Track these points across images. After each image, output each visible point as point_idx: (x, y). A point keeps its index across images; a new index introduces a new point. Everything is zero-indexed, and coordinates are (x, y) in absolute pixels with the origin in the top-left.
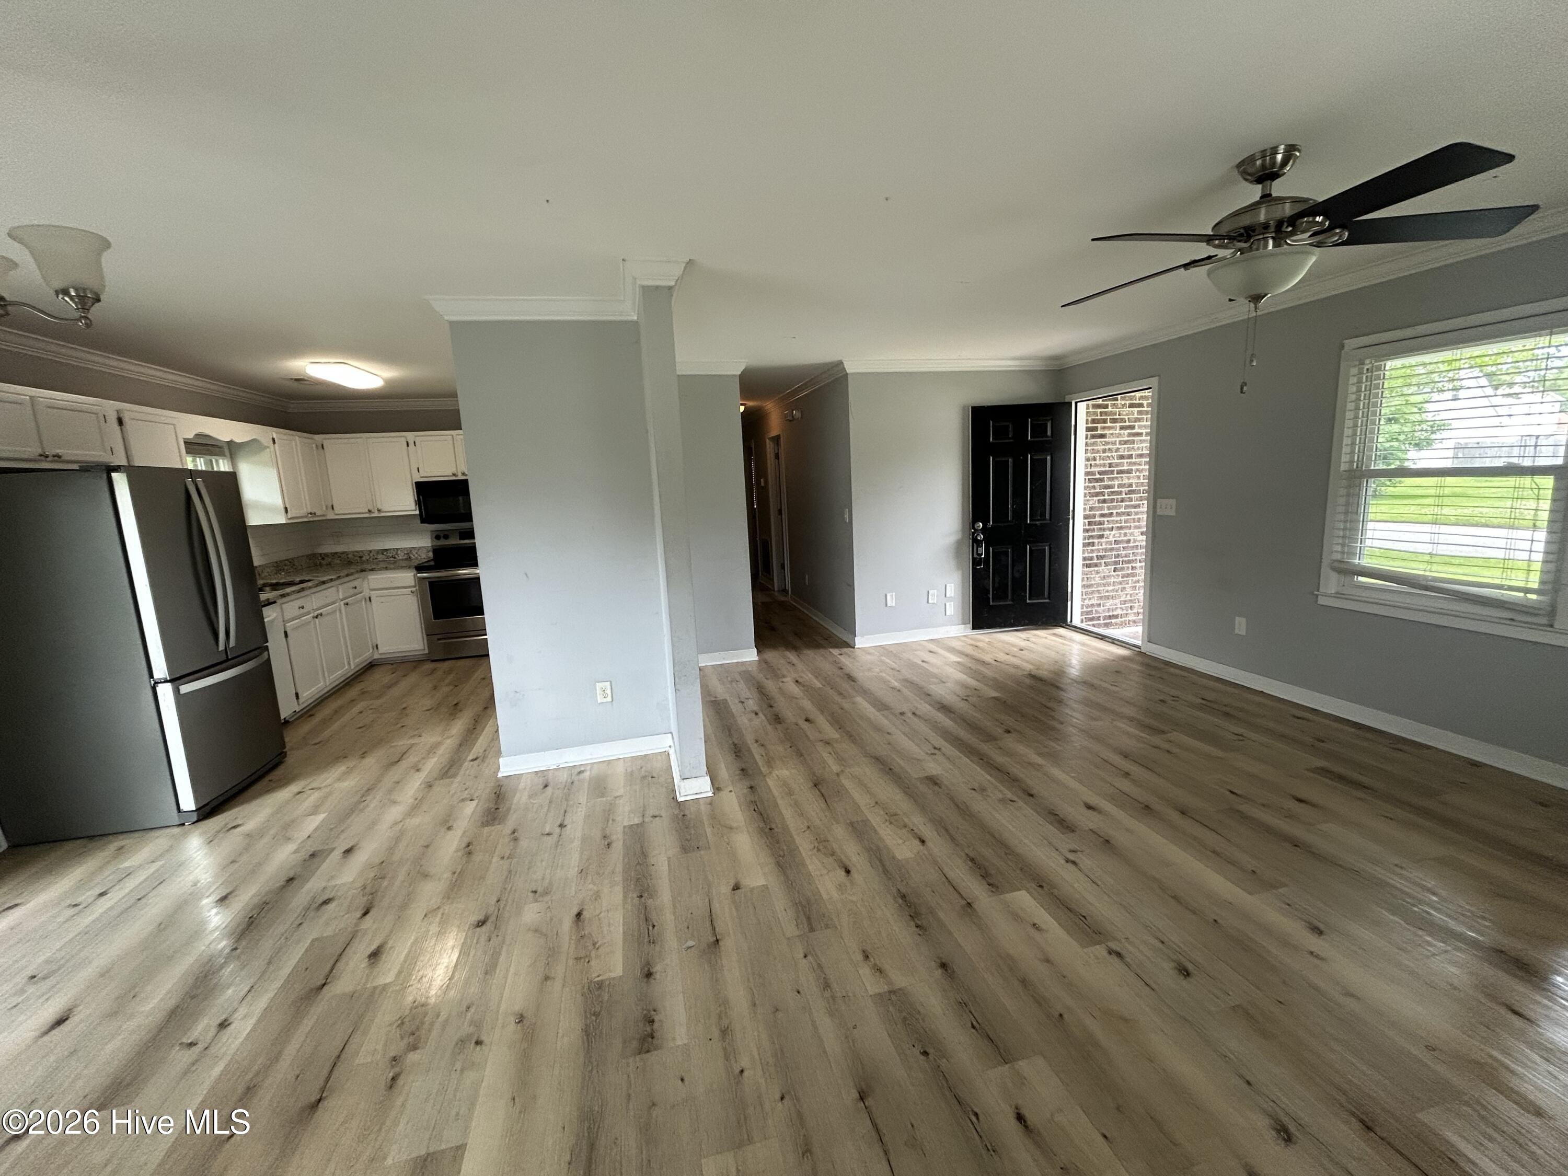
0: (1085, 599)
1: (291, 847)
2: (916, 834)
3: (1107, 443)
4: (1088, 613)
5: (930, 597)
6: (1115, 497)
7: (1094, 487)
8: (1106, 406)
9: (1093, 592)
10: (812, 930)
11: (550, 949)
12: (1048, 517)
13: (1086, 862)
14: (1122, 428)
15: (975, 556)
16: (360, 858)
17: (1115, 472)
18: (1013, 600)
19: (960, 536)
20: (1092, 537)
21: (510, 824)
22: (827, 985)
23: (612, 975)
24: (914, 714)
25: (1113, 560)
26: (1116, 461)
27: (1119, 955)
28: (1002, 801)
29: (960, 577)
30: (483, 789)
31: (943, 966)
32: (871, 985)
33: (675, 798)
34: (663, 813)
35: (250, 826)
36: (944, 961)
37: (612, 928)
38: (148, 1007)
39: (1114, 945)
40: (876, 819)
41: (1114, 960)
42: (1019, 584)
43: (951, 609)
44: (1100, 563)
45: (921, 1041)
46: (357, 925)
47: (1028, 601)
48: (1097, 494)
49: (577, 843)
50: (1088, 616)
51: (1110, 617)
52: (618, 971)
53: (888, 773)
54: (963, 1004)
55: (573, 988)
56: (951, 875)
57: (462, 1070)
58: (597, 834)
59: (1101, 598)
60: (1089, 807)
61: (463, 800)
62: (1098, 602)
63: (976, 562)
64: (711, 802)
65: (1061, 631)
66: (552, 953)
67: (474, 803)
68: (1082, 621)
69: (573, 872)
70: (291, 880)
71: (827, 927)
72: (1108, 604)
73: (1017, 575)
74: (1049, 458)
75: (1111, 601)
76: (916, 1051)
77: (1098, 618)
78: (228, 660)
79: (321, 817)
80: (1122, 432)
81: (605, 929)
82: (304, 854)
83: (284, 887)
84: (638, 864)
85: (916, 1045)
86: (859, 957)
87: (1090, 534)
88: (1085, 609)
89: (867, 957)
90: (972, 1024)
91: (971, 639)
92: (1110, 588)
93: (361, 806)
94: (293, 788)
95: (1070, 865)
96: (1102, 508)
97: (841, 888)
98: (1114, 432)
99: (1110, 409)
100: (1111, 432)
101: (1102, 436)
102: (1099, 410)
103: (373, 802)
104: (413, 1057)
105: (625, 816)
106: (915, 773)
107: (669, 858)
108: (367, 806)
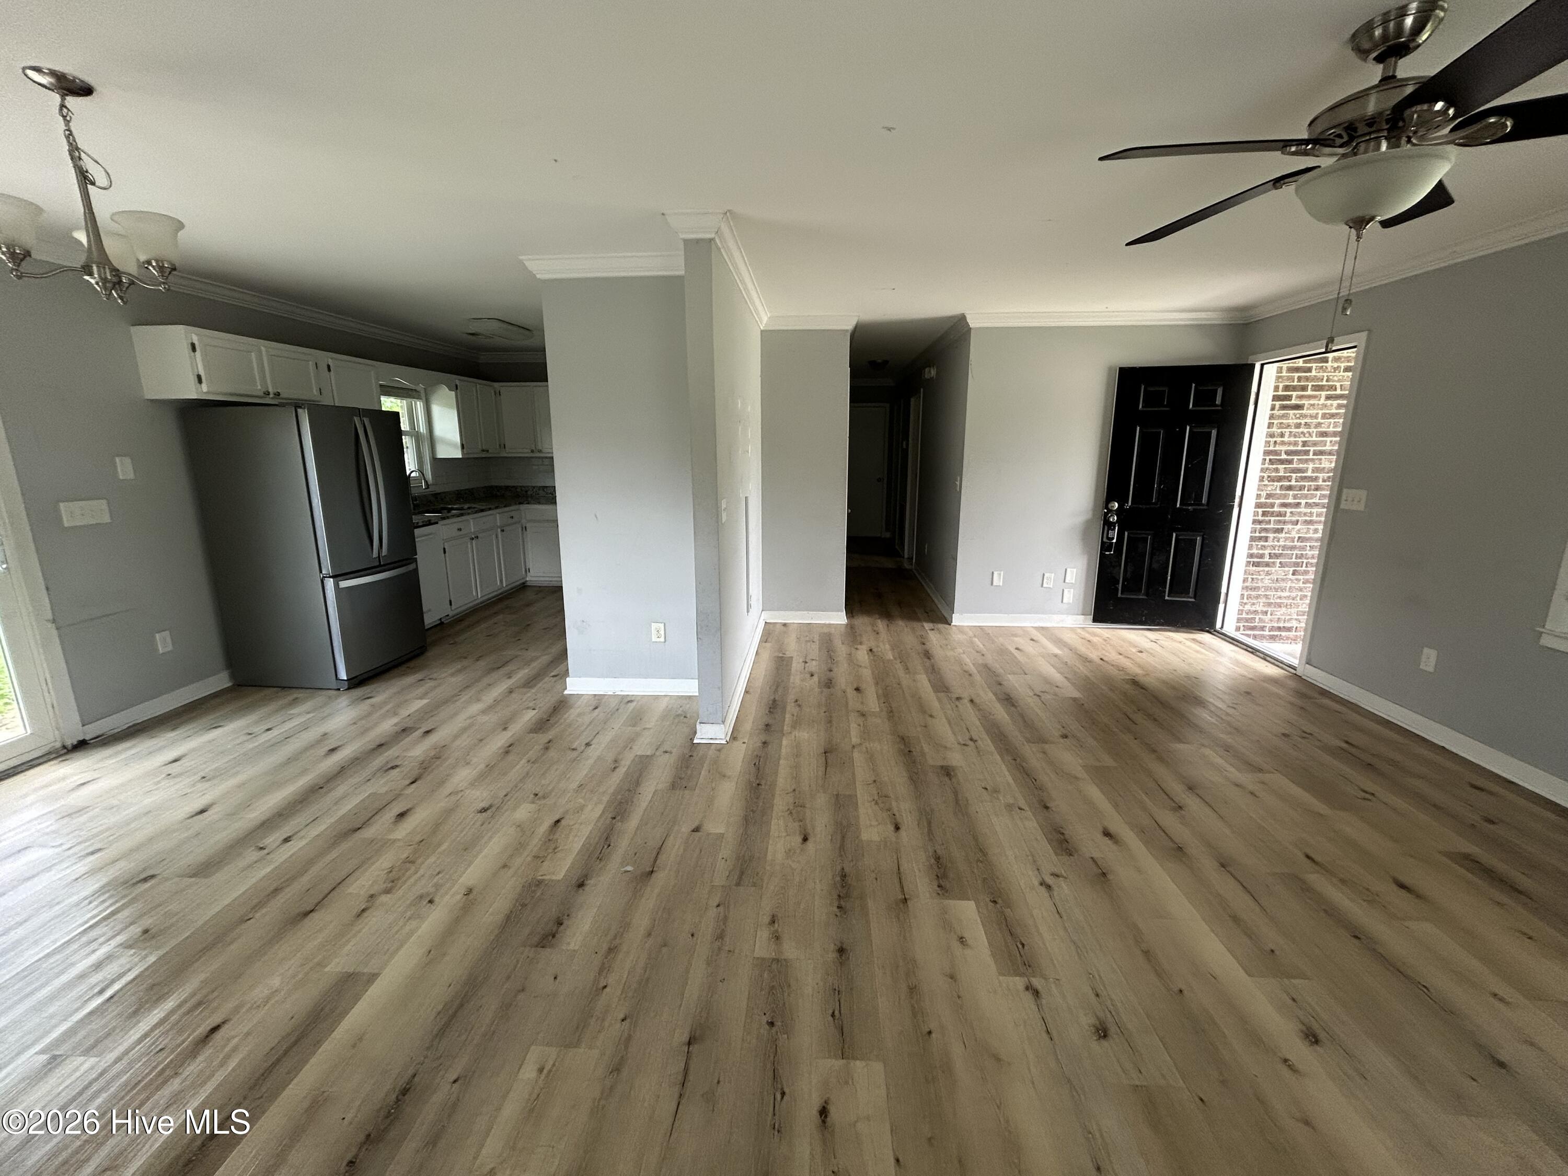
0: (1246, 604)
1: (395, 720)
2: (895, 819)
3: (1305, 416)
4: (1247, 620)
5: (1045, 580)
6: (1306, 484)
7: (1277, 470)
8: (1309, 370)
9: (1258, 597)
10: (738, 884)
11: (520, 843)
12: (1204, 501)
13: (1063, 889)
14: (1328, 398)
15: (1105, 540)
16: (433, 739)
17: (1311, 453)
18: (1147, 594)
19: (1089, 515)
20: (1266, 530)
21: (550, 735)
22: (720, 936)
23: (554, 878)
24: (972, 701)
25: (1294, 560)
26: (1314, 438)
27: (1036, 993)
28: (1009, 807)
29: (1085, 562)
30: (546, 702)
31: (841, 951)
32: (762, 947)
33: (692, 739)
34: (674, 751)
35: (376, 700)
36: (844, 946)
37: (576, 839)
38: (252, 815)
39: (1037, 982)
40: (863, 796)
41: (1028, 997)
42: (1157, 578)
43: (1069, 596)
44: (1274, 563)
45: (774, 1012)
46: (402, 790)
47: (1167, 598)
48: (1280, 479)
49: (591, 761)
50: (1247, 623)
51: (1279, 629)
52: (560, 876)
53: (904, 755)
54: (837, 991)
55: (520, 879)
56: (905, 866)
57: (410, 918)
58: (610, 757)
59: (1269, 604)
60: (1107, 834)
61: (528, 708)
62: (1265, 609)
63: (1105, 546)
64: (720, 748)
65: (1205, 637)
66: (520, 846)
67: (535, 712)
68: (1238, 629)
69: (574, 785)
70: (381, 745)
71: (754, 885)
72: (1278, 613)
73: (1155, 566)
74: (1214, 433)
75: (1284, 610)
76: (765, 1019)
77: (1262, 628)
78: (380, 566)
79: (425, 701)
80: (1329, 402)
81: (571, 838)
82: (398, 728)
83: (374, 749)
84: (629, 790)
85: (767, 1015)
86: (767, 919)
87: (1263, 526)
88: (1244, 616)
89: (773, 922)
90: (833, 1013)
91: (1088, 633)
92: (1286, 594)
93: (455, 699)
94: (419, 676)
95: (1043, 890)
96: (1285, 496)
97: (789, 853)
98: (1316, 402)
99: (1314, 373)
100: (1312, 402)
101: (1298, 407)
102: (1296, 375)
103: (465, 697)
104: (384, 898)
105: (642, 747)
106: (933, 759)
107: (656, 791)
108: (460, 699)
